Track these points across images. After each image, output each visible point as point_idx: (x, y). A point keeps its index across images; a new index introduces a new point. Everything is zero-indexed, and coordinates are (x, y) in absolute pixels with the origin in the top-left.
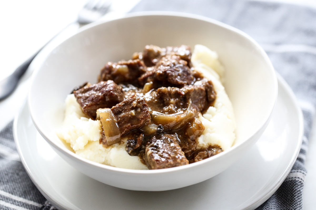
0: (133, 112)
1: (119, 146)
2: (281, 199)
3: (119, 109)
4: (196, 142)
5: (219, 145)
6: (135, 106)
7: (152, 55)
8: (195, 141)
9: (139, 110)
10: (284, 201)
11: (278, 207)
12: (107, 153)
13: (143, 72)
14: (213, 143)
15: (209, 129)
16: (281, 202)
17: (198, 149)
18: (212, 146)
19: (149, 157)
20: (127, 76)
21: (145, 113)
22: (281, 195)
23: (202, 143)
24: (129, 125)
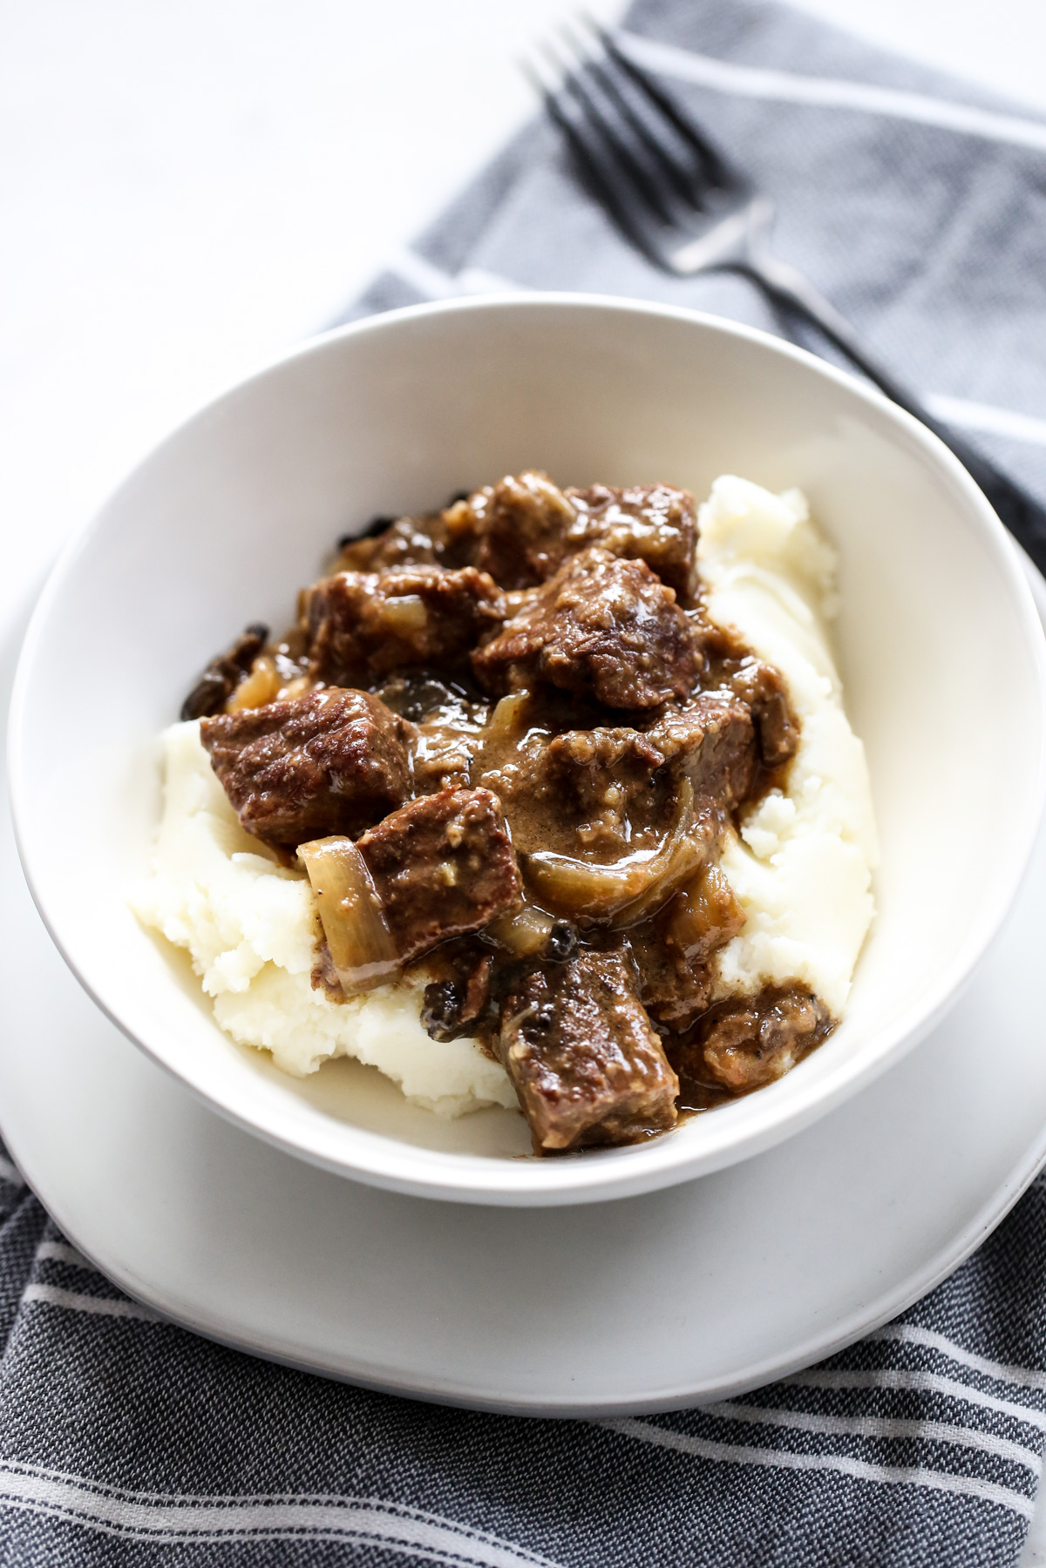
0: (449, 871)
1: (392, 997)
2: (1001, 1258)
3: (391, 849)
4: (708, 975)
5: (805, 981)
6: (455, 842)
7: (527, 528)
8: (705, 969)
9: (475, 863)
10: (1008, 1271)
11: (983, 1295)
12: (346, 1019)
13: (492, 625)
14: (780, 976)
15: (762, 918)
16: (996, 1271)
17: (718, 1000)
18: (775, 986)
19: (518, 1068)
20: (422, 642)
21: (497, 878)
22: (1003, 1241)
23: (736, 978)
24: (435, 928)
